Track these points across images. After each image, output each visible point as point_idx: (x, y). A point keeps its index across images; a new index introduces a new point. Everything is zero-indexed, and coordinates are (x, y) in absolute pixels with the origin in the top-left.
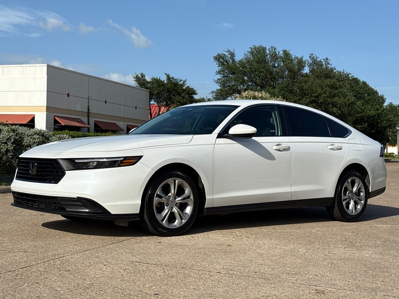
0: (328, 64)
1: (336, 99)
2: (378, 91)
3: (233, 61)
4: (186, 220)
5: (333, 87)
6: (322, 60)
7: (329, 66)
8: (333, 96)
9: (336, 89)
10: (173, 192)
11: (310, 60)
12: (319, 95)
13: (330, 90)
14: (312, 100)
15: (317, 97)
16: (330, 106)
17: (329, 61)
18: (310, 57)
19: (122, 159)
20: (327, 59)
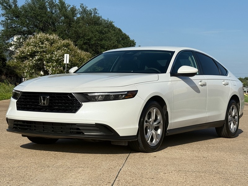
0: (96, 13)
1: (103, 42)
2: (129, 36)
3: (16, 6)
4: (159, 140)
5: (101, 32)
6: (92, 10)
7: (97, 15)
8: (101, 40)
9: (103, 34)
10: (153, 118)
11: (81, 9)
12: (92, 38)
13: (99, 34)
14: (85, 42)
15: (89, 40)
16: (99, 47)
17: (97, 11)
18: (81, 6)
19: (126, 93)
20: (95, 9)
